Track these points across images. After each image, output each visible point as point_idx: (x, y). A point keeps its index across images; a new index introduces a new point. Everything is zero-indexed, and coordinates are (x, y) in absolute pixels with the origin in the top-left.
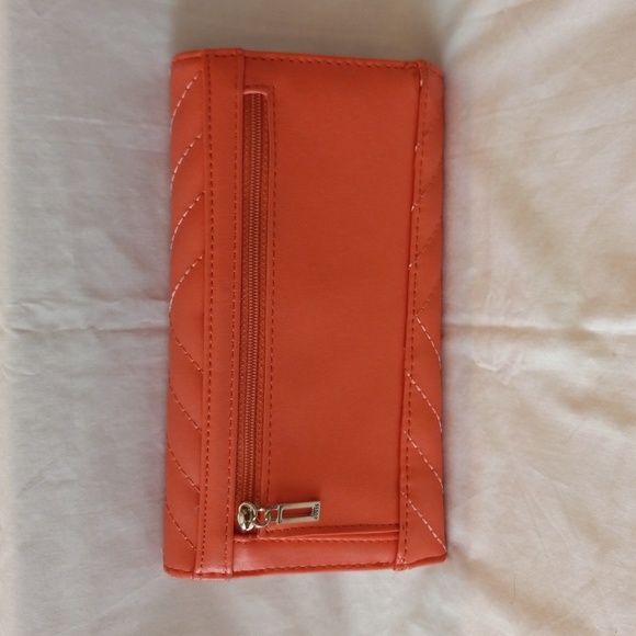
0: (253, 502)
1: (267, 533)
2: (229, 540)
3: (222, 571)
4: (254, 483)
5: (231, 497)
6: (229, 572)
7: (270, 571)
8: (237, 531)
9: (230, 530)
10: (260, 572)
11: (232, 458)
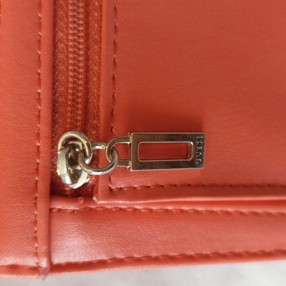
0: (85, 131)
1: (112, 193)
2: (42, 205)
3: (31, 262)
4: (86, 101)
5: (44, 128)
6: (44, 264)
7: (117, 262)
8: (56, 189)
9: (43, 187)
10: (100, 264)
11: (44, 53)
